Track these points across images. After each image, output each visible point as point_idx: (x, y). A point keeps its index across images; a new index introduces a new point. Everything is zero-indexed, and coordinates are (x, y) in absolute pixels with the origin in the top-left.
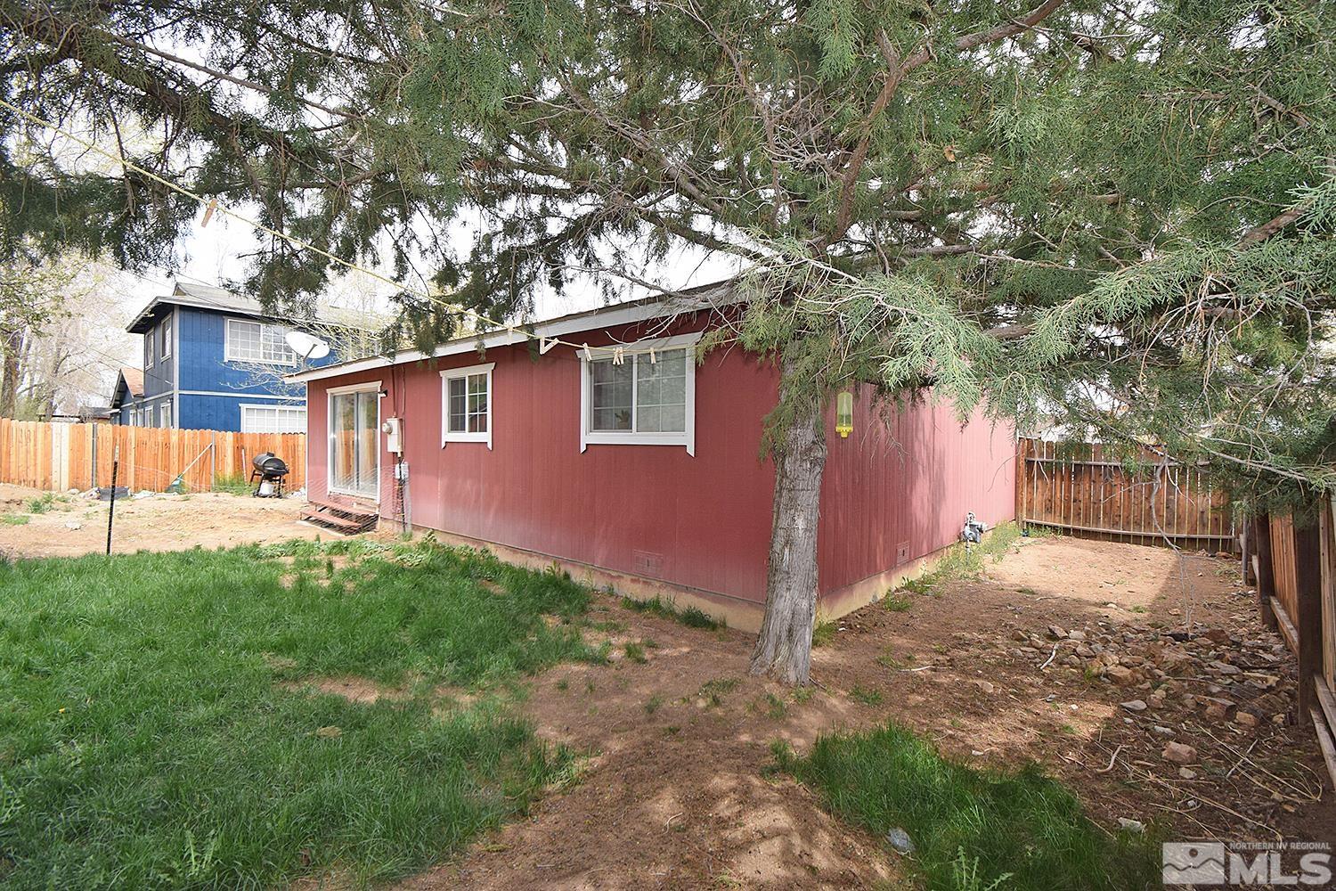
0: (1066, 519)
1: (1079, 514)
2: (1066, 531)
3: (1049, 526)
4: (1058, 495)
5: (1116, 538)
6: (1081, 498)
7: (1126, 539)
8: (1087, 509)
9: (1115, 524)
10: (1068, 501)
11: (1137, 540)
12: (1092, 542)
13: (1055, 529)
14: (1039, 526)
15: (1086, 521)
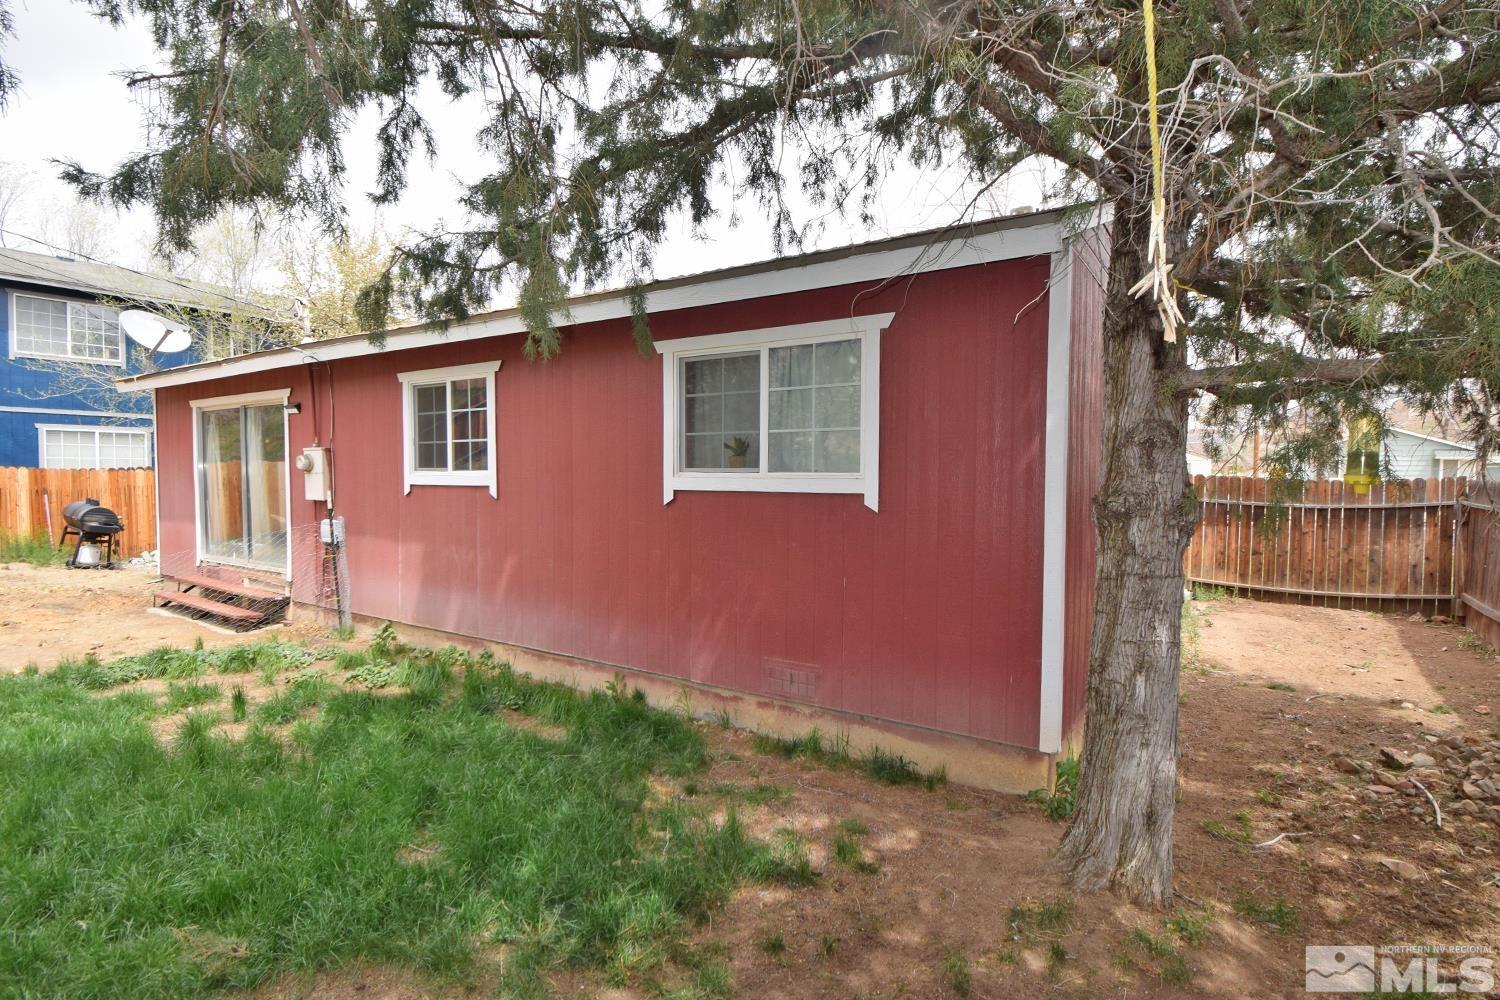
0: (1243, 576)
1: (1259, 570)
2: (1243, 592)
3: (1222, 586)
4: (1233, 546)
5: (1305, 600)
6: (1262, 549)
7: (1319, 600)
8: (1269, 563)
9: (1305, 582)
10: (1245, 555)
11: (1332, 602)
12: (1278, 605)
13: (1229, 590)
14: (1208, 586)
15: (1269, 579)
